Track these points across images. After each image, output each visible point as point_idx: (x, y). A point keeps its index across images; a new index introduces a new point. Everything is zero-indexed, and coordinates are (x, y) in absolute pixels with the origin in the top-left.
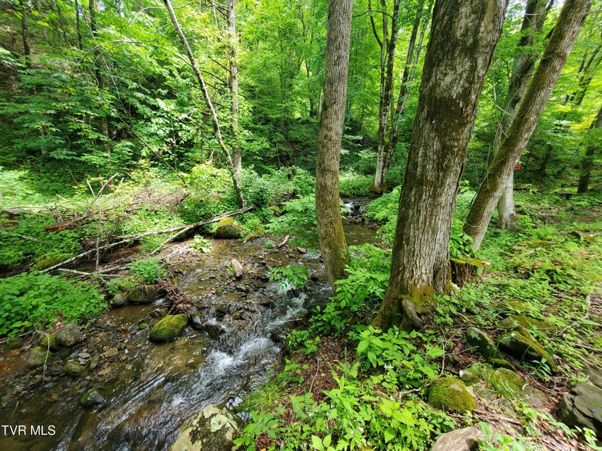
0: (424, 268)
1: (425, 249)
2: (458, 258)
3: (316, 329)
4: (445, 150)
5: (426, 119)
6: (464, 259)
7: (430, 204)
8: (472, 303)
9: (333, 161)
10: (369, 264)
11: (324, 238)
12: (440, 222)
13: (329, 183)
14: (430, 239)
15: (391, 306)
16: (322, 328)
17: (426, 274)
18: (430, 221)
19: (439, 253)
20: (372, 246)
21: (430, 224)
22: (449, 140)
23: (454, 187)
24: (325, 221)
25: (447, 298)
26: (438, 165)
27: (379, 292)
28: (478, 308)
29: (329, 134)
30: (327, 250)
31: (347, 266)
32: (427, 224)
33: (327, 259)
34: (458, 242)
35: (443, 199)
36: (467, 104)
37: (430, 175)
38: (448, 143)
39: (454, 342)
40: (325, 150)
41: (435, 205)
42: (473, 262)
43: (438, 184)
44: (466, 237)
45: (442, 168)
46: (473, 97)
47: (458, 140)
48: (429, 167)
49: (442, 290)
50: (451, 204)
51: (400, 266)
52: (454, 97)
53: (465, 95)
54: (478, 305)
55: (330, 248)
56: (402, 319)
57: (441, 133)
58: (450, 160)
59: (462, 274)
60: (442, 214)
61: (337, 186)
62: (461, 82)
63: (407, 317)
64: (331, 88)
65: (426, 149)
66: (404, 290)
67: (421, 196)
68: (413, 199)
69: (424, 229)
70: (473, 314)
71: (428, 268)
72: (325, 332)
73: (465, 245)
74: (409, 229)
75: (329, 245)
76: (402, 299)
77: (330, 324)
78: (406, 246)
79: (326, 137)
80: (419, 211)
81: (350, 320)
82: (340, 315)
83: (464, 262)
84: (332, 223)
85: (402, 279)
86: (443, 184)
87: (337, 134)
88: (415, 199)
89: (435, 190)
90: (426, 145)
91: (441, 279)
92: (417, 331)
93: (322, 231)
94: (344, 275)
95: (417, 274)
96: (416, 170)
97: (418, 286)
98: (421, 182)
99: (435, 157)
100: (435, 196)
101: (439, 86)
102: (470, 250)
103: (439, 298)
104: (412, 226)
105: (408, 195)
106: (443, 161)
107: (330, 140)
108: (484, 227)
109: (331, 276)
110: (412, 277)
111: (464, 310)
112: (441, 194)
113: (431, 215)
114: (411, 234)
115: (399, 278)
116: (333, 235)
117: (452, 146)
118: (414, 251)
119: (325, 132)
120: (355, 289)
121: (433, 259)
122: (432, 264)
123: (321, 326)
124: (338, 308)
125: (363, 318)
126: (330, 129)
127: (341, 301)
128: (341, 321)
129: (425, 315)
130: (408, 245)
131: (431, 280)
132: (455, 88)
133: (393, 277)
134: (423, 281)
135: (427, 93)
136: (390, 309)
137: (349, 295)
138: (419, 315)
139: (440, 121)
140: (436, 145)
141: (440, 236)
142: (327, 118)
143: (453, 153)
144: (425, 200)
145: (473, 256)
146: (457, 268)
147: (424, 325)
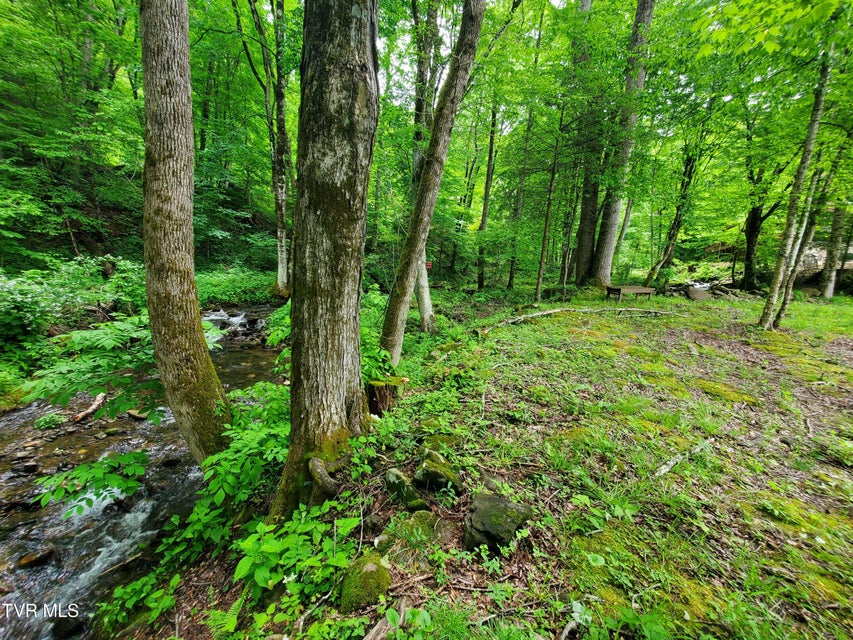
0: (333, 406)
1: (332, 381)
2: (378, 380)
3: (172, 561)
4: (338, 251)
5: (308, 207)
6: (384, 379)
7: (329, 320)
8: (391, 436)
9: (178, 254)
10: (265, 413)
11: (175, 389)
12: (345, 342)
13: (175, 291)
14: (336, 366)
15: (296, 474)
16: (187, 553)
17: (337, 413)
18: (333, 343)
19: (350, 382)
20: (269, 385)
21: (333, 346)
22: (340, 237)
23: (355, 296)
24: (175, 358)
25: (363, 439)
26: (331, 268)
27: (282, 454)
28: (398, 440)
29: (166, 207)
30: (184, 409)
31: (227, 426)
32: (330, 346)
33: (187, 425)
34: (376, 360)
35: (344, 312)
36: (354, 195)
37: (324, 282)
38: (340, 242)
39: (374, 495)
40: (160, 234)
41: (335, 321)
42: (393, 381)
43: (335, 293)
44: (383, 353)
45: (337, 274)
46: (360, 189)
47: (350, 239)
48: (321, 271)
49: (359, 429)
50: (355, 318)
51: (301, 413)
52: (339, 185)
53: (350, 184)
54: (398, 435)
55: (191, 404)
56: (311, 488)
57: (331, 228)
58: (344, 263)
59: (383, 398)
60: (346, 332)
61: (192, 296)
62: (344, 168)
63: (317, 483)
64: (160, 130)
65: (314, 248)
66: (311, 446)
67: (316, 311)
68: (306, 315)
69: (326, 354)
70: (393, 449)
71: (339, 404)
72: (193, 559)
73: (384, 361)
74: (307, 357)
75: (188, 399)
76: (309, 460)
77: (203, 539)
78: (305, 382)
79: (158, 211)
80: (316, 331)
81: (240, 516)
82: (221, 515)
83: (383, 384)
84: (188, 360)
85: (307, 430)
86: (341, 293)
87: (182, 209)
88: (310, 314)
89: (333, 302)
90: (314, 243)
91: (356, 415)
92: (330, 500)
93: (170, 377)
94: (223, 444)
95: (325, 417)
96: (305, 274)
97: (329, 434)
98: (314, 292)
99: (327, 258)
100: (334, 309)
101: (319, 167)
102: (390, 367)
103: (354, 443)
104: (310, 352)
105: (299, 309)
106: (337, 264)
107: (169, 217)
108: (400, 338)
109: (197, 452)
110: (320, 423)
111: (384, 448)
112: (341, 306)
113: (333, 334)
114: (311, 364)
115: (302, 429)
116: (194, 380)
117: (345, 246)
118: (318, 387)
119: (156, 203)
120: (240, 465)
121: (344, 393)
122: (343, 399)
123: (183, 552)
124: (213, 507)
125: (262, 504)
126: (167, 200)
127: (215, 493)
128: (224, 524)
129: (341, 471)
130: (308, 380)
131: (344, 419)
132: (338, 174)
133: (294, 430)
134: (335, 424)
135: (305, 173)
136: (294, 480)
137: (230, 479)
138: (332, 475)
139: (326, 212)
140: (326, 244)
141: (347, 359)
142: (157, 179)
143: (347, 254)
144: (322, 315)
145: (393, 374)
146: (377, 392)
147: (339, 486)
